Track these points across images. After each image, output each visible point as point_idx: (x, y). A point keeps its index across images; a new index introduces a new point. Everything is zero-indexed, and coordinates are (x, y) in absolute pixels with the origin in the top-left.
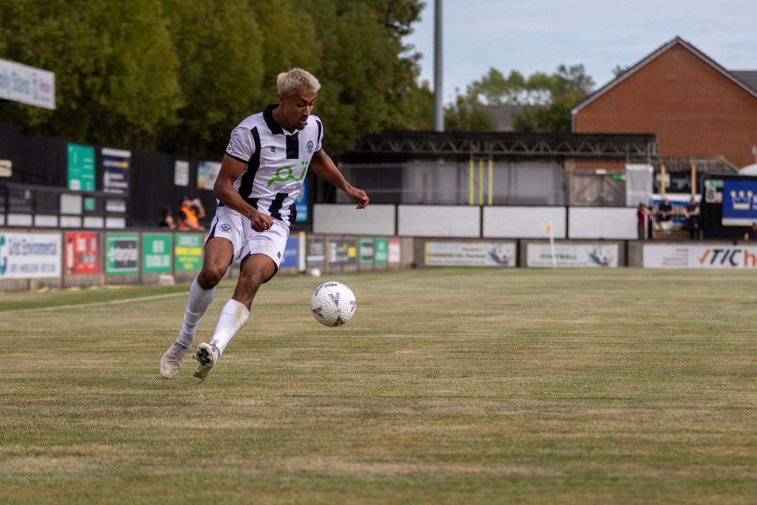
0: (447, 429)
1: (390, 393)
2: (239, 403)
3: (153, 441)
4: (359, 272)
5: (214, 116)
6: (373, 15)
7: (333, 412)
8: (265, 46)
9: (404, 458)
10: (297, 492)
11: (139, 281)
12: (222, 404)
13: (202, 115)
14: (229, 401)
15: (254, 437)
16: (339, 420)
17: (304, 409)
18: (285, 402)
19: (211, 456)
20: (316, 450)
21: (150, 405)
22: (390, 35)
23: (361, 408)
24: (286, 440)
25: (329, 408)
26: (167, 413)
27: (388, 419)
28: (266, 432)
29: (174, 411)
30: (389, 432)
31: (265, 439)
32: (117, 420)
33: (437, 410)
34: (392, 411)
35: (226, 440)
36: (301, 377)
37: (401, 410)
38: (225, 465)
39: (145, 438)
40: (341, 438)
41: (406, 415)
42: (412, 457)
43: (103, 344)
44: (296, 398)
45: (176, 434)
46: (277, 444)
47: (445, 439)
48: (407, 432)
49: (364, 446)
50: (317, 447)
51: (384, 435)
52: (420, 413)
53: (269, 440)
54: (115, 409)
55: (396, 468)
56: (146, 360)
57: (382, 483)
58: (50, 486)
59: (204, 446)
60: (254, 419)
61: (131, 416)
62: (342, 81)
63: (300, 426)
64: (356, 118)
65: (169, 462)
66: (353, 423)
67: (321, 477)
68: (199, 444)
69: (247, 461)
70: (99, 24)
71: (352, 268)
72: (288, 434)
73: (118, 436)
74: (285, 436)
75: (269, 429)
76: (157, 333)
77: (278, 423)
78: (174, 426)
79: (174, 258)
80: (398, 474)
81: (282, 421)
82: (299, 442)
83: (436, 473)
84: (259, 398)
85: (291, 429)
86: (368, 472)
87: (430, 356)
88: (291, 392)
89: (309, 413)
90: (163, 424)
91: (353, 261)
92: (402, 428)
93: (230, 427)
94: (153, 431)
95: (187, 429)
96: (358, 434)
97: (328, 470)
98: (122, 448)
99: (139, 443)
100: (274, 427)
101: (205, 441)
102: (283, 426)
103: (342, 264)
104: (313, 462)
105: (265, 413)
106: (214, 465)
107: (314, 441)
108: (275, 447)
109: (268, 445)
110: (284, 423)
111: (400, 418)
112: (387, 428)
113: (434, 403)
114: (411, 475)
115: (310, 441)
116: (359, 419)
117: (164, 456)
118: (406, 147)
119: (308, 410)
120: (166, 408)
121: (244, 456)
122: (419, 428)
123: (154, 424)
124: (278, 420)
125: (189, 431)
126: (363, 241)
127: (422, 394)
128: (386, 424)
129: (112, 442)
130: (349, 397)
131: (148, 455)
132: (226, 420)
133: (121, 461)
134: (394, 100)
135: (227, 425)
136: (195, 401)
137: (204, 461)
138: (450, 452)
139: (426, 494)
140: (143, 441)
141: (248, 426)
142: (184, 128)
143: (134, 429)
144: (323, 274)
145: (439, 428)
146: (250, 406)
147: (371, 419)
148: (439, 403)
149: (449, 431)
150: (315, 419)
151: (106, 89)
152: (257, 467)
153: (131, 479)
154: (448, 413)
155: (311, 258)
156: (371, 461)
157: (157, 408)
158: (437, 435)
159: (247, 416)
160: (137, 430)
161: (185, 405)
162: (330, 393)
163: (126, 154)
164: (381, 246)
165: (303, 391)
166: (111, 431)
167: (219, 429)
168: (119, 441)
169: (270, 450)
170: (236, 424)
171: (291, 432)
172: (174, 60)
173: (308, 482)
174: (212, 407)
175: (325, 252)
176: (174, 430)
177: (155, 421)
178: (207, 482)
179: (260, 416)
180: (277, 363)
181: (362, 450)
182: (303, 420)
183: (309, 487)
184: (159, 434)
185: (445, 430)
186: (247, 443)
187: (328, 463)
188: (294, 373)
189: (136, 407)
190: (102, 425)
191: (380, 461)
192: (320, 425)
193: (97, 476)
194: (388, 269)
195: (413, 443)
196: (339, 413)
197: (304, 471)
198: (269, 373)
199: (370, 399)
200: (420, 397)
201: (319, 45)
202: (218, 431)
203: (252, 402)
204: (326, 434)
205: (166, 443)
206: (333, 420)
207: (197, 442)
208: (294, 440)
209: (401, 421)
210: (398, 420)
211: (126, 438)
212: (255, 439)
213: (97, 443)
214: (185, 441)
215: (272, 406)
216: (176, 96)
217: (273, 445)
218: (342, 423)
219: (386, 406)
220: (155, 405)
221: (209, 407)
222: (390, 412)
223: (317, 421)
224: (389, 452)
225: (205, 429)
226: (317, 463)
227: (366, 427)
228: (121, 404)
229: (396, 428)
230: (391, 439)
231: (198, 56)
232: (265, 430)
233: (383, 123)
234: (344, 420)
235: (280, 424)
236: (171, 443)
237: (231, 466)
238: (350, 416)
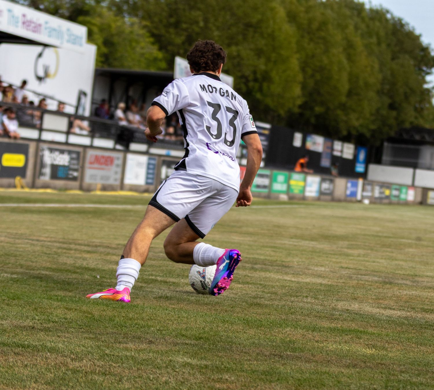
0: (429, 295)
1: (399, 272)
2: (316, 269)
3: (266, 285)
4: (391, 204)
5: (318, 109)
6: (412, 62)
7: (367, 279)
8: (350, 74)
9: (403, 308)
10: (342, 321)
11: (268, 197)
12: (307, 268)
13: (312, 109)
14: (310, 267)
15: (322, 288)
16: (370, 283)
17: (351, 276)
18: (341, 271)
19: (297, 296)
20: (355, 299)
21: (267, 265)
22: (420, 74)
23: (382, 278)
24: (339, 292)
25: (365, 277)
26: (275, 270)
27: (397, 286)
28: (329, 287)
29: (279, 270)
30: (397, 293)
31: (328, 290)
32: (247, 271)
33: (425, 284)
34: (400, 282)
35: (306, 288)
36: (351, 258)
37: (405, 282)
38: (304, 302)
39: (262, 283)
40: (370, 294)
41: (407, 285)
42: (408, 308)
43: (244, 229)
44: (347, 269)
45: (279, 282)
46: (334, 294)
47: (428, 300)
48: (407, 294)
49: (382, 299)
50: (356, 297)
51: (394, 295)
52: (415, 284)
53: (330, 291)
54: (247, 265)
55: (399, 313)
56: (267, 240)
57: (390, 321)
58: (206, 304)
59: (294, 291)
60: (323, 278)
61: (256, 270)
62: (391, 97)
63: (348, 285)
64: (396, 119)
65: (273, 297)
66: (377, 286)
67: (357, 314)
68: (291, 289)
69: (316, 301)
70: (259, 53)
71: (386, 201)
72: (341, 289)
73: (247, 280)
74: (339, 289)
75: (331, 285)
76: (275, 226)
77: (336, 282)
78: (279, 278)
79: (289, 186)
80: (399, 317)
81: (339, 281)
82: (346, 293)
83: (420, 318)
84: (327, 267)
85: (343, 286)
86: (383, 314)
87: (424, 254)
88: (346, 266)
89: (354, 278)
90: (272, 276)
91: (388, 197)
92: (404, 292)
93: (309, 282)
94: (267, 279)
95: (286, 280)
96: (379, 293)
97: (360, 311)
98: (248, 287)
99: (258, 285)
100: (334, 284)
101: (294, 288)
102: (338, 284)
103: (380, 199)
104: (353, 306)
105: (330, 276)
106: (298, 301)
107: (354, 294)
108: (333, 295)
109: (329, 293)
110: (339, 282)
111: (404, 286)
112: (396, 291)
113: (423, 280)
114: (406, 318)
115: (353, 293)
116: (381, 285)
117: (271, 294)
118: (423, 137)
119: (353, 277)
120: (275, 267)
121: (315, 298)
122: (413, 292)
123: (268, 276)
124: (336, 281)
125: (287, 281)
126: (394, 187)
127: (417, 274)
128: (396, 289)
129: (243, 283)
130: (377, 272)
131: (262, 293)
132: (307, 278)
133: (247, 294)
134: (419, 111)
135: (308, 280)
136: (291, 265)
137: (293, 299)
138: (429, 308)
139: (413, 329)
140: (261, 285)
141: (319, 282)
142: (301, 115)
143: (256, 277)
144: (371, 203)
145: (425, 294)
146: (321, 271)
147: (388, 285)
148: (426, 279)
149: (430, 296)
150: (357, 282)
151: (261, 90)
152: (321, 305)
153: (251, 305)
154: (431, 286)
155: (365, 194)
156: (385, 308)
157: (270, 267)
158: (423, 298)
159: (320, 276)
160: (258, 278)
161: (286, 267)
162: (366, 269)
163: (267, 126)
164: (404, 190)
165: (351, 266)
166: (243, 277)
167: (303, 282)
168: (247, 283)
169: (330, 297)
170: (313, 280)
171: (343, 288)
172: (300, 77)
173: (348, 316)
174: (300, 269)
175: (373, 191)
176: (278, 280)
177: (268, 274)
178: (293, 310)
179: (326, 277)
180: (339, 249)
181: (381, 301)
182: (350, 282)
183: (349, 319)
184: (269, 281)
185: (428, 295)
186: (317, 291)
187: (361, 306)
188: (348, 255)
189: (259, 266)
190: (239, 273)
191: (390, 309)
192: (359, 286)
193: (233, 301)
194: (406, 204)
195: (409, 301)
196: (370, 280)
197: (347, 310)
198: (334, 254)
199: (389, 274)
200: (416, 276)
201: (380, 76)
202: (302, 283)
203: (323, 269)
204: (362, 291)
205: (273, 287)
206: (366, 283)
207: (290, 288)
208: (344, 292)
209: (405, 288)
210: (403, 287)
211: (251, 282)
212: (322, 290)
213: (235, 283)
214: (283, 287)
215: (333, 272)
216: (299, 97)
217: (332, 294)
218: (371, 285)
219: (397, 279)
220: (269, 265)
221: (299, 270)
222: (399, 282)
223: (358, 283)
224: (395, 304)
225: (295, 281)
226: (355, 306)
227: (384, 289)
228: (251, 263)
229: (401, 291)
230: (398, 297)
231: (313, 76)
232: (328, 285)
233: (411, 123)
234: (373, 284)
235: (337, 283)
236: (276, 287)
237: (307, 303)
238: (376, 282)
